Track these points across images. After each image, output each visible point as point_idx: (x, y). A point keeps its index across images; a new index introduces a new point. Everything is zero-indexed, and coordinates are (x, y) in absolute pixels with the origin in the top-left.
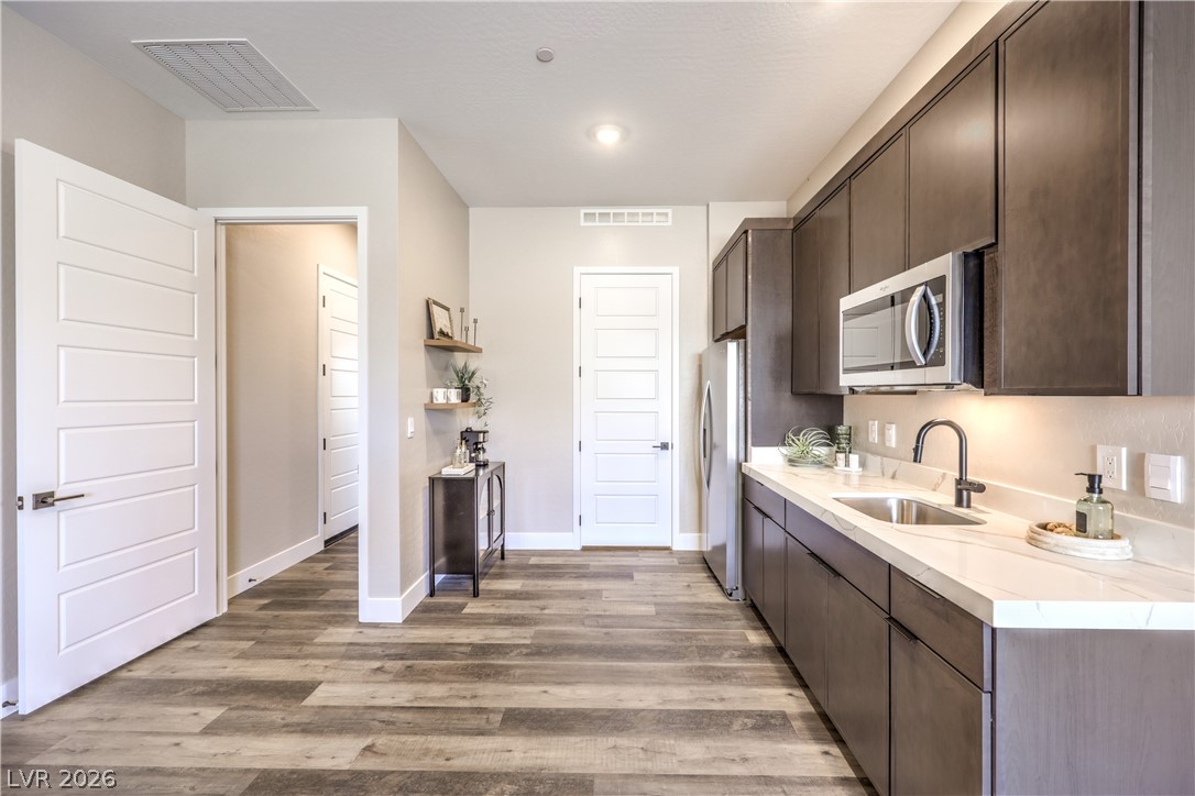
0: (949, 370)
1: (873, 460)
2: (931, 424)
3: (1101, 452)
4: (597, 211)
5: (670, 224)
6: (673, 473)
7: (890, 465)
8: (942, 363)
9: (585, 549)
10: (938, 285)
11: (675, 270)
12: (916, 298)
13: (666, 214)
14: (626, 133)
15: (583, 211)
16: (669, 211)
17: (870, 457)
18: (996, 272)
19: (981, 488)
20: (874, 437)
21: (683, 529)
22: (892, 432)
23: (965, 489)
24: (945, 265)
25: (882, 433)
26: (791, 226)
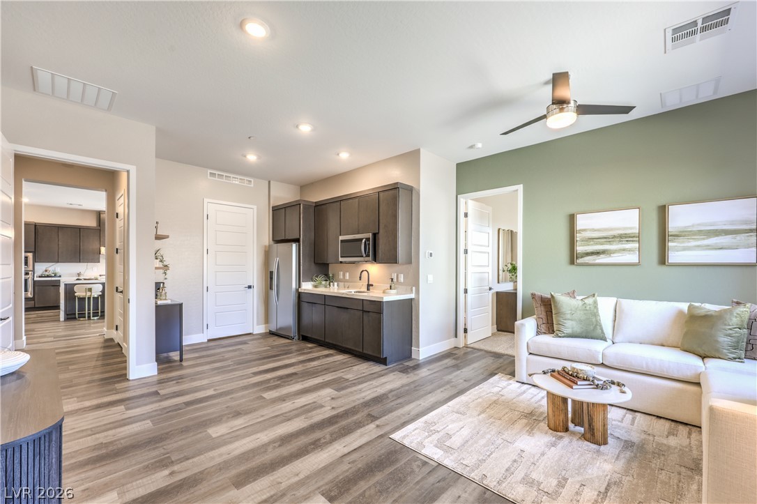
0: (370, 258)
1: (341, 284)
2: (363, 271)
3: (393, 275)
4: (217, 173)
5: (252, 185)
6: (253, 300)
7: (347, 284)
8: (369, 256)
9: (209, 341)
10: (368, 239)
11: (255, 207)
12: (364, 241)
13: (250, 181)
14: (259, 158)
15: (209, 171)
16: (252, 180)
17: (340, 283)
18: (379, 239)
19: (372, 285)
20: (341, 277)
21: (258, 324)
22: (347, 274)
23: (369, 286)
24: (370, 235)
25: (344, 275)
26: (314, 205)
